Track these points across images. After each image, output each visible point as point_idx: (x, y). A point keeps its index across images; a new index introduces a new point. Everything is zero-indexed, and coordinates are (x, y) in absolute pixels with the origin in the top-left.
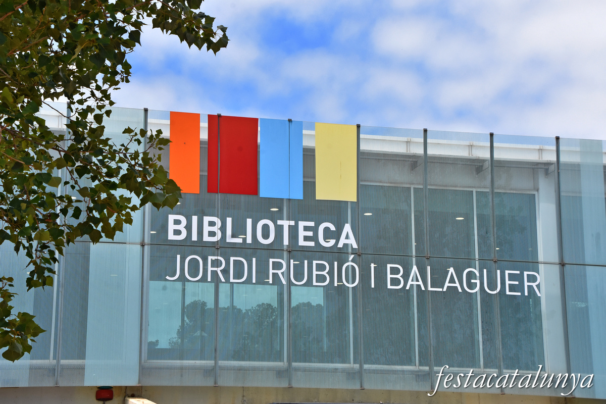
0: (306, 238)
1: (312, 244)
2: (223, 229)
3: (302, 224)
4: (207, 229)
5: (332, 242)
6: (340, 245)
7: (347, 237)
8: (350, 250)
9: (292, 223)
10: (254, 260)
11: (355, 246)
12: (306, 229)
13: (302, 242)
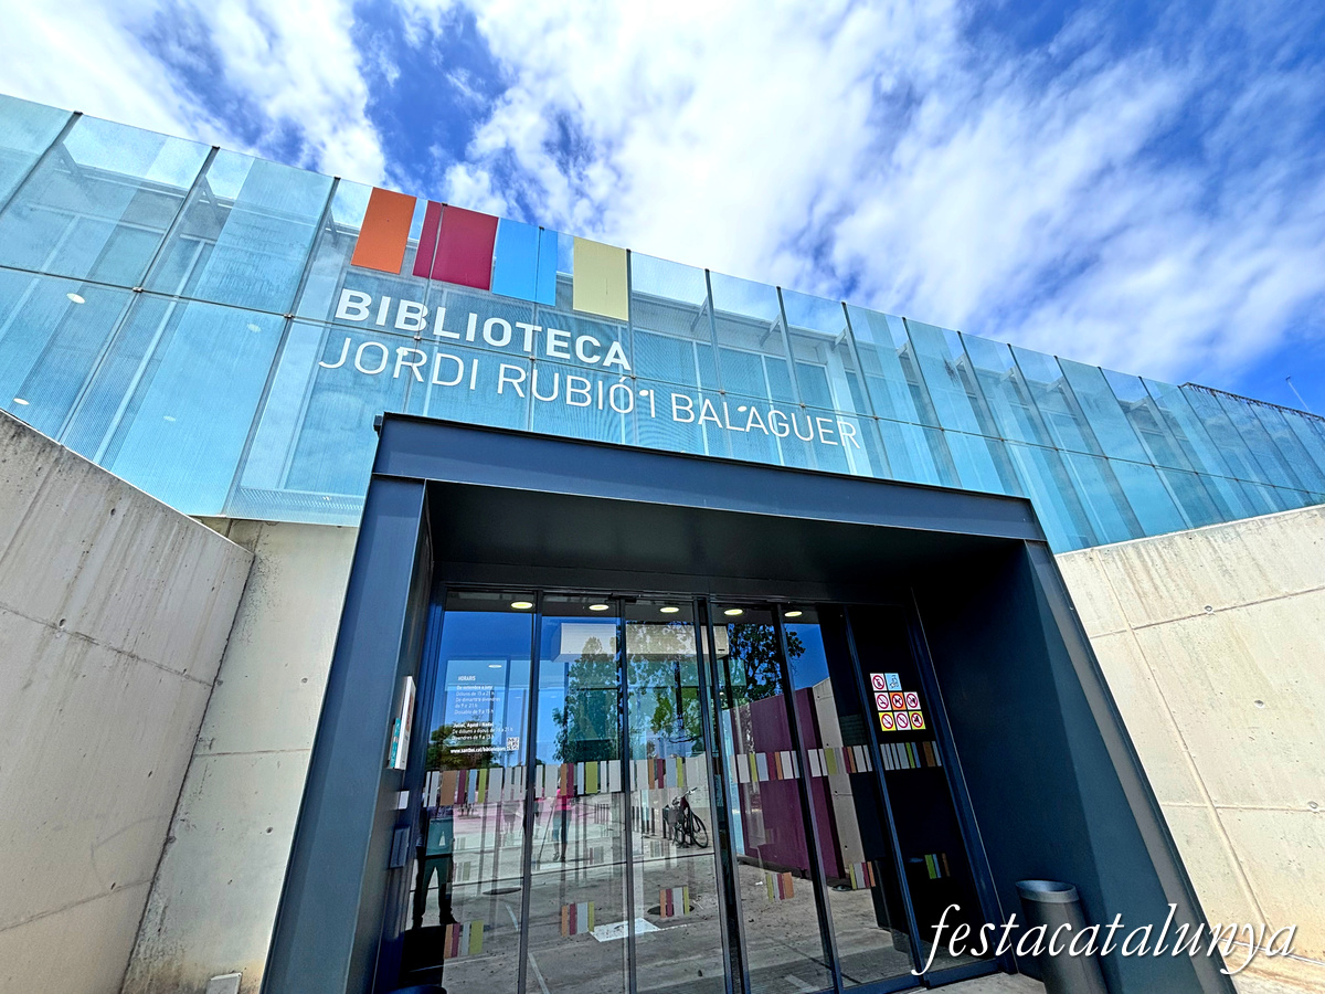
0: (557, 348)
1: (567, 356)
2: (431, 319)
3: (551, 333)
4: (403, 314)
5: (596, 359)
6: (607, 363)
7: (617, 356)
8: (621, 371)
9: (539, 329)
10: (476, 362)
11: (627, 367)
12: (557, 338)
13: (550, 351)
